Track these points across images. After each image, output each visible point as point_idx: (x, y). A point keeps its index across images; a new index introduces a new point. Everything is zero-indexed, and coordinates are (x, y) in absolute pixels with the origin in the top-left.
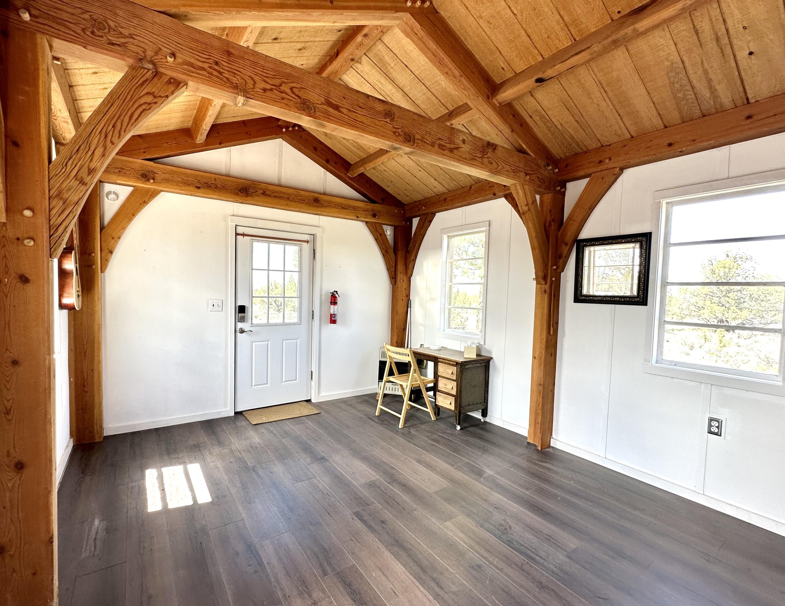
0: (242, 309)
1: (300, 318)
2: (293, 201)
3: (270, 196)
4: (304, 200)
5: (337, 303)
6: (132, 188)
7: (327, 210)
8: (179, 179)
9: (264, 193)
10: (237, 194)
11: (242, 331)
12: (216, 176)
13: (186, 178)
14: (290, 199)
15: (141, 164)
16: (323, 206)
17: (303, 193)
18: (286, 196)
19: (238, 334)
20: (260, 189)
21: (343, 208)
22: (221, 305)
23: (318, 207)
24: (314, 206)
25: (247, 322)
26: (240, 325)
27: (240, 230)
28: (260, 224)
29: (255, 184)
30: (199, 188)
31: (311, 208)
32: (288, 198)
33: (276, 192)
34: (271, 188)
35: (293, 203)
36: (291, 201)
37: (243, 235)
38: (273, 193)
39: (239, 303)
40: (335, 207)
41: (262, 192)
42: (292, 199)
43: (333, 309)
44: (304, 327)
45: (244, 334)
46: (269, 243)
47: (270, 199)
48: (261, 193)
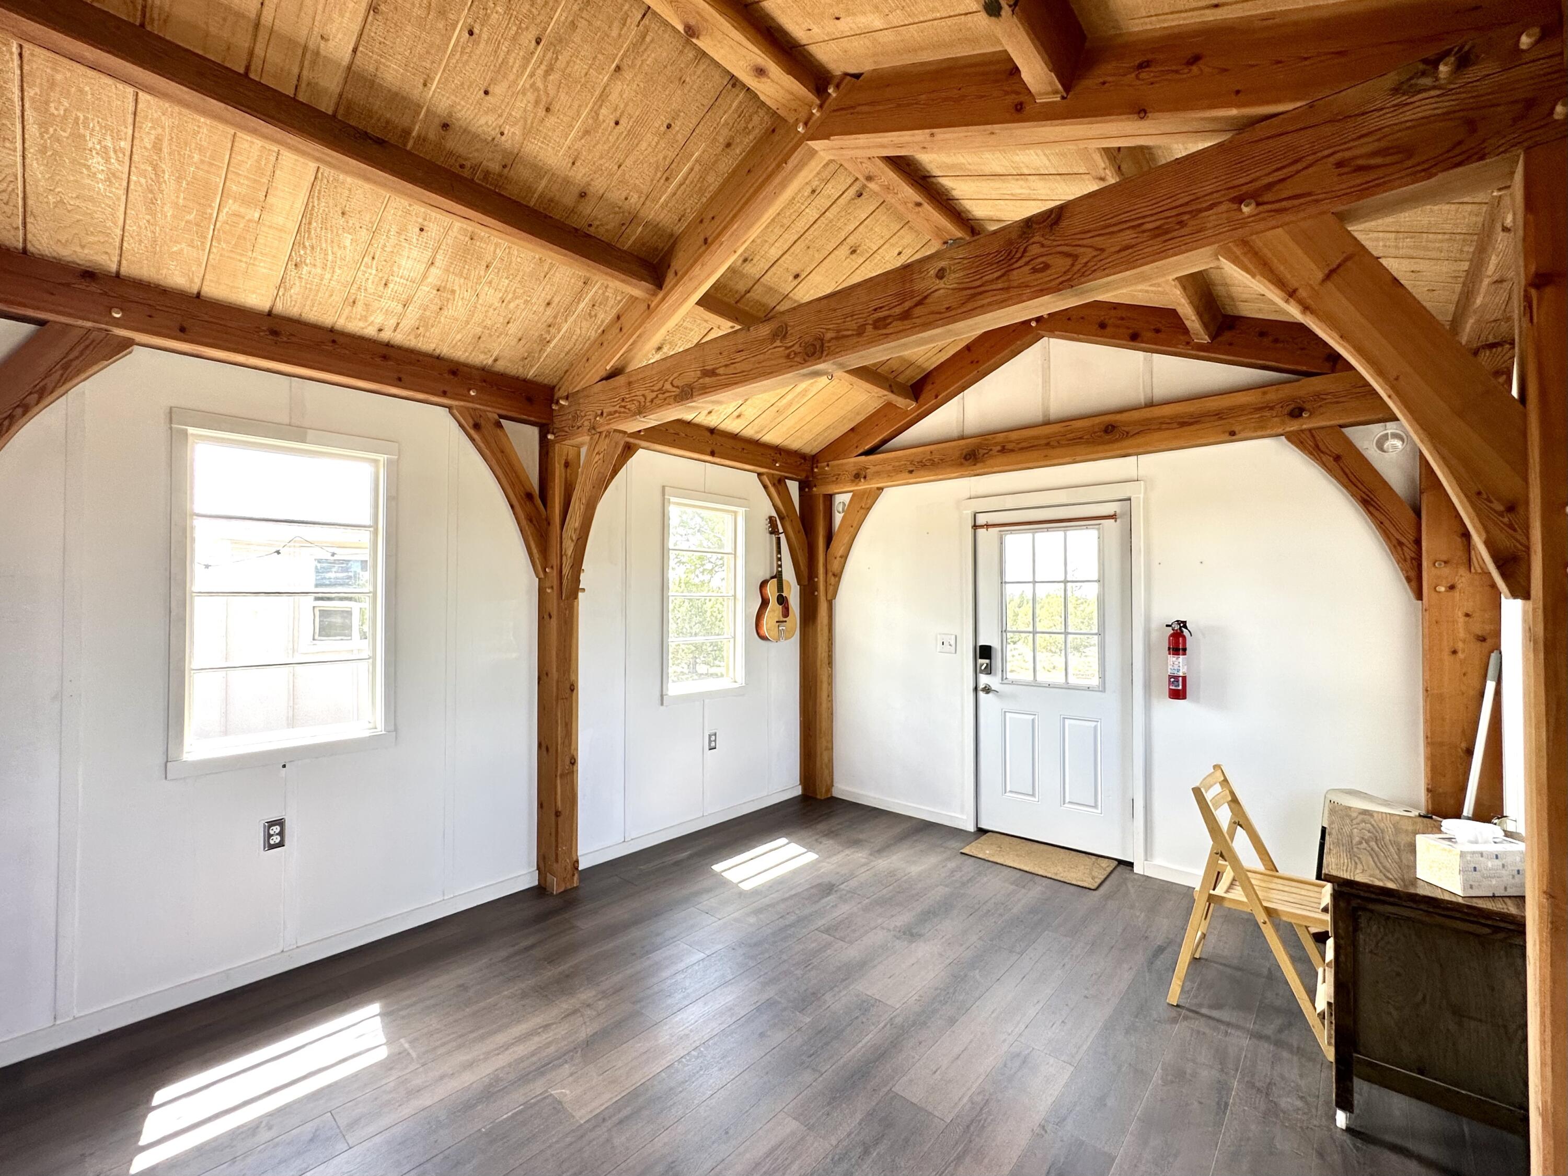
0: (985, 652)
1: (1103, 677)
2: (1059, 445)
3: (1012, 451)
4: (1080, 438)
5: (1185, 650)
6: (851, 494)
7: (1139, 440)
8: (890, 468)
9: (1003, 450)
10: (961, 464)
11: (987, 690)
12: (932, 447)
13: (897, 464)
14: (1052, 443)
15: (855, 463)
16: (1127, 435)
17: (1079, 424)
18: (1044, 442)
19: (982, 695)
20: (996, 444)
21: (1183, 424)
22: (953, 643)
23: (1117, 441)
24: (1103, 443)
25: (995, 675)
26: (984, 680)
27: (981, 519)
28: (1010, 502)
29: (987, 440)
30: (911, 472)
31: (1100, 448)
32: (1048, 444)
33: (1025, 440)
34: (1014, 436)
35: (1058, 451)
36: (1053, 447)
37: (987, 526)
38: (1018, 444)
39: (982, 642)
40: (1160, 429)
41: (999, 448)
42: (1056, 444)
43: (1178, 664)
44: (1111, 699)
45: (990, 695)
46: (1035, 531)
47: (1012, 457)
48: (999, 451)
